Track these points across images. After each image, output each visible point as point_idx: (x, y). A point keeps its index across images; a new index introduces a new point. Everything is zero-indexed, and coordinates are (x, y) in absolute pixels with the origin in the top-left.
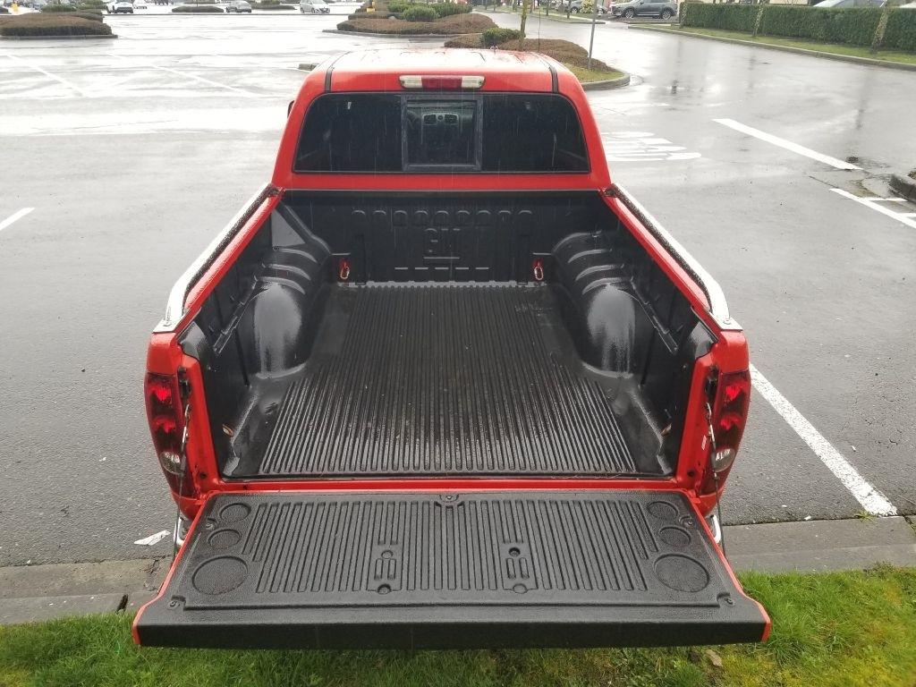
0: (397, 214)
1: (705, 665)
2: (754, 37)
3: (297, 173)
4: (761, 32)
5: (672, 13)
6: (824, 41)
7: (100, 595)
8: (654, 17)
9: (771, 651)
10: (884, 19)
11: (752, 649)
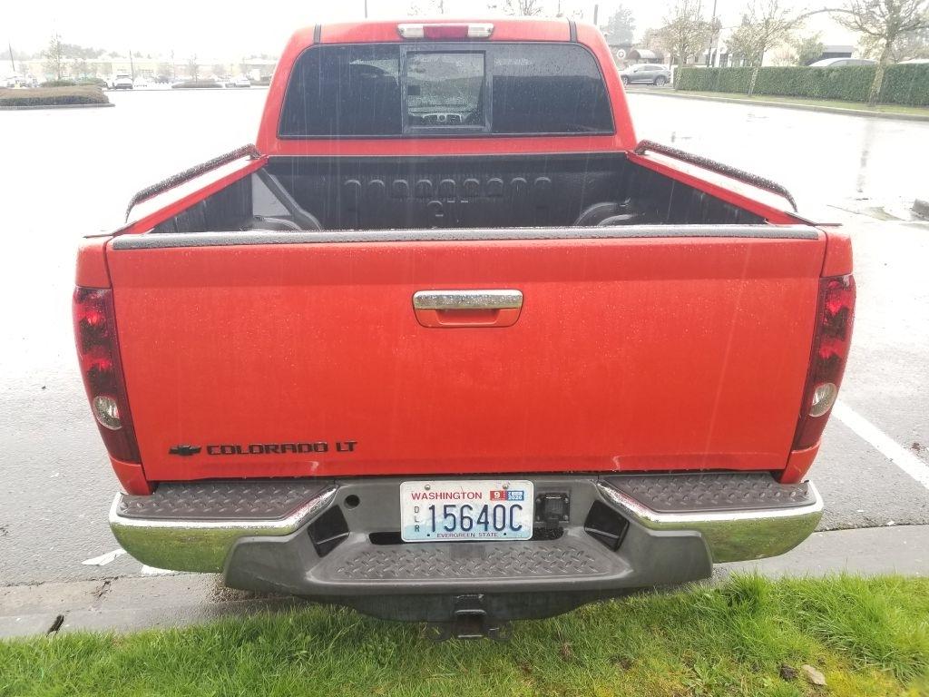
0: (396, 184)
1: (804, 684)
2: (750, 96)
3: (281, 139)
4: (757, 92)
5: (666, 81)
6: (820, 97)
7: (28, 616)
8: (648, 84)
9: (887, 666)
10: (879, 75)
11: (862, 664)
